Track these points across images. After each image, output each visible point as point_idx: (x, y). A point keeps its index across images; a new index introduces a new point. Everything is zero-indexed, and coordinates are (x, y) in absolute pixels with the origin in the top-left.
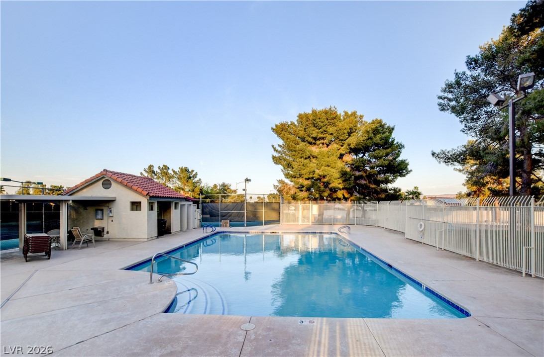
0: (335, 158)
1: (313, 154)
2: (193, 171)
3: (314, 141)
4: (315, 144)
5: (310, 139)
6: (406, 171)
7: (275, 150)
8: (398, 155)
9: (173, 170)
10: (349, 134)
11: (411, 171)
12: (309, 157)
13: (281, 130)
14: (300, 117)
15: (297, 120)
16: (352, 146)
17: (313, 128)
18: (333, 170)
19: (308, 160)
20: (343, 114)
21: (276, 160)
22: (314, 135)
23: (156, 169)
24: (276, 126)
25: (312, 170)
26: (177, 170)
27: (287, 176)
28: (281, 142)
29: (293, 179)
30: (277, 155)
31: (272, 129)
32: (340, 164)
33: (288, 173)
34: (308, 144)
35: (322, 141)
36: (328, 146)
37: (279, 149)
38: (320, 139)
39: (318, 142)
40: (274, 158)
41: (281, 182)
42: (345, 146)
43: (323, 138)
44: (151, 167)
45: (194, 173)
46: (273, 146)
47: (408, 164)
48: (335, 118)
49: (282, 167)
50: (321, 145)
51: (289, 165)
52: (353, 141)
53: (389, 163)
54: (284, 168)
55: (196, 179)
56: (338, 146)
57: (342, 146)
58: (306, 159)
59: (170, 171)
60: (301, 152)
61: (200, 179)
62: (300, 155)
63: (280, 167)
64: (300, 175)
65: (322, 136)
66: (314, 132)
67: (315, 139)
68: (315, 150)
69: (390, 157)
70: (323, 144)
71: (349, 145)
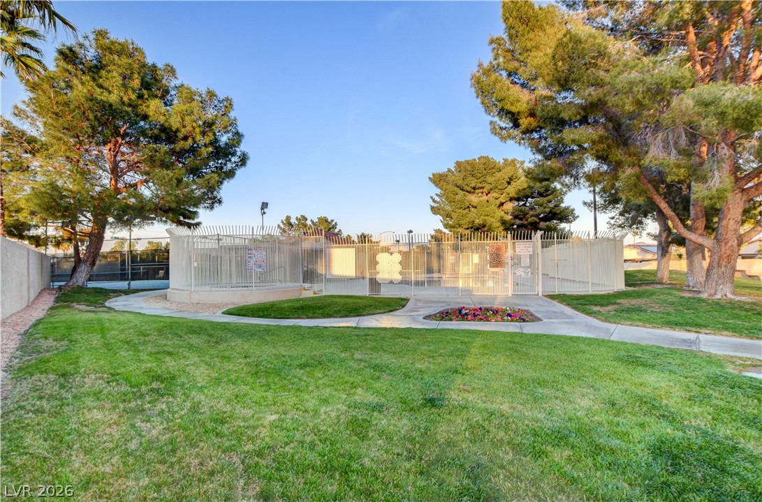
0: (493, 207)
1: (472, 204)
2: (333, 221)
3: (472, 190)
4: (474, 193)
5: (469, 189)
6: (574, 217)
7: (434, 201)
8: (562, 201)
9: (311, 220)
10: (509, 183)
11: (578, 217)
12: (468, 207)
13: (438, 180)
14: (458, 164)
15: (455, 167)
16: (511, 195)
17: (471, 178)
18: (493, 220)
19: (467, 211)
20: (502, 161)
21: (435, 210)
22: (473, 185)
23: (293, 221)
24: (434, 175)
25: (471, 220)
26: (316, 220)
27: (446, 226)
28: (438, 191)
29: (453, 229)
30: (435, 205)
31: (429, 178)
32: (500, 213)
33: (448, 223)
34: (467, 194)
35: (481, 190)
36: (487, 195)
37: (437, 199)
38: (479, 188)
39: (477, 191)
40: (432, 208)
41: (438, 231)
42: (504, 194)
43: (482, 188)
44: (288, 218)
45: (333, 223)
46: (431, 197)
47: (573, 210)
48: (493, 168)
49: (441, 218)
50: (480, 194)
51: (448, 216)
52: (512, 190)
53: (551, 211)
54: (443, 219)
55: (336, 231)
56: (497, 195)
57: (502, 194)
58: (465, 209)
59: (309, 223)
60: (460, 203)
61: (340, 230)
62: (458, 206)
63: (439, 217)
64: (460, 226)
65: (481, 185)
66: (473, 182)
67: (474, 188)
68: (474, 199)
69: (551, 205)
70: (482, 193)
71: (508, 194)
